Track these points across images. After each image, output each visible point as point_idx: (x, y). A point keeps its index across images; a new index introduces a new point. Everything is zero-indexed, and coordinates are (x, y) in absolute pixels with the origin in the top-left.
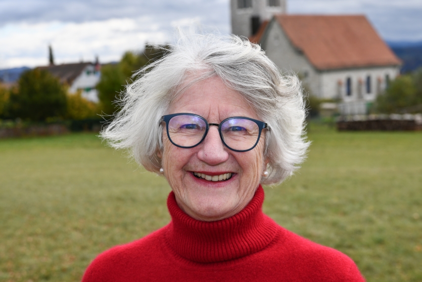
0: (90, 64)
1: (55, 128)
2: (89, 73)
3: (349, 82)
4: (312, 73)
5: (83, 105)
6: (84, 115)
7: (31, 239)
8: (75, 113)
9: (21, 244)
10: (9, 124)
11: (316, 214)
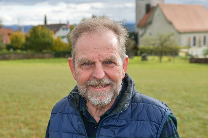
0: (64, 25)
1: (47, 55)
2: (63, 29)
3: (195, 39)
4: (176, 34)
5: (61, 44)
6: (61, 49)
7: (43, 111)
8: (57, 48)
9: (38, 115)
10: (25, 52)
11: (199, 106)
